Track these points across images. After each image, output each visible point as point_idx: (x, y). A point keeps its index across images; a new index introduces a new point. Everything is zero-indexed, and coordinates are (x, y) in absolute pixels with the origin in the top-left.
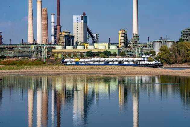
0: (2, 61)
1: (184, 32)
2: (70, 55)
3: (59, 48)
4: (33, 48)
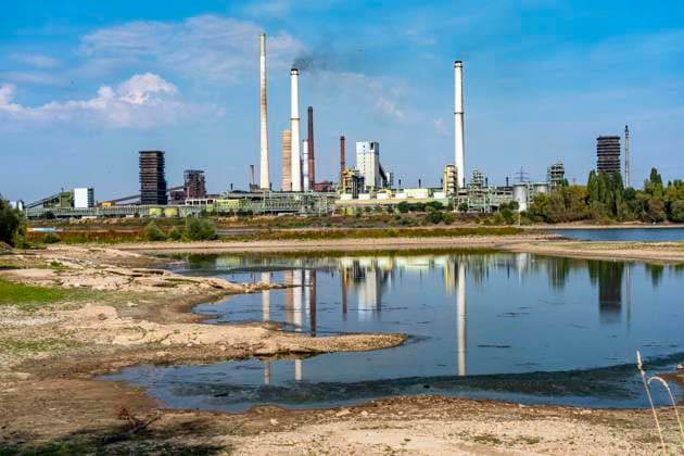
0: (250, 220)
1: (553, 168)
2: (368, 209)
3: (346, 198)
4: (297, 198)
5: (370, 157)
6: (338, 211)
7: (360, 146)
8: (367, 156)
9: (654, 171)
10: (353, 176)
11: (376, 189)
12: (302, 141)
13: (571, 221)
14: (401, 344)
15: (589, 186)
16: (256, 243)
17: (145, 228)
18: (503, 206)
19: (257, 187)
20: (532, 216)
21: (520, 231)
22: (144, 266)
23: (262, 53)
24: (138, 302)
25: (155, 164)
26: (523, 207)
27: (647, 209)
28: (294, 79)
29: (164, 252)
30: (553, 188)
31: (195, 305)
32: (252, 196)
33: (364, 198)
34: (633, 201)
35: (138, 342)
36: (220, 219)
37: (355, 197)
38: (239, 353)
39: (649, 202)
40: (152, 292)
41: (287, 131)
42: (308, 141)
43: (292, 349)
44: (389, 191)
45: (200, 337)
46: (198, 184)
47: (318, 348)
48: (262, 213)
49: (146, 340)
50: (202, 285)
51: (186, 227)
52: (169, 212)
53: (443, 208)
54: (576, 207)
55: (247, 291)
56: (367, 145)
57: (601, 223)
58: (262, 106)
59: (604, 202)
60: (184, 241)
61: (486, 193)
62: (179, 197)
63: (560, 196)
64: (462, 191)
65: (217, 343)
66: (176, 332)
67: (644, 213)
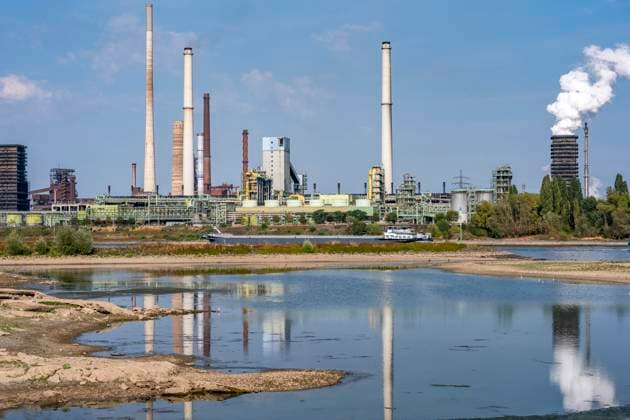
0: (131, 230)
1: (499, 172)
2: (276, 219)
3: (249, 204)
4: (189, 204)
5: (279, 156)
6: (239, 221)
7: (266, 142)
8: (276, 154)
9: (619, 177)
10: (259, 179)
11: (286, 194)
12: (195, 135)
13: (520, 236)
14: (339, 382)
15: (541, 195)
16: (142, 259)
17: (6, 240)
18: (440, 217)
19: (139, 190)
20: (474, 229)
21: (461, 247)
22: (8, 286)
23: (149, 27)
24: (9, 330)
25: (15, 160)
26: (463, 218)
27: (610, 222)
28: (188, 59)
29: (29, 269)
30: (499, 196)
31: (79, 334)
32: (135, 200)
33: (271, 205)
34: (594, 214)
35: (19, 379)
36: (95, 228)
37: (261, 204)
38: (144, 392)
39: (613, 214)
40: (24, 318)
41: (178, 123)
42: (204, 135)
43: (208, 388)
44: (302, 198)
45: (95, 373)
46: (68, 185)
47: (240, 387)
48: (146, 222)
49: (28, 376)
50: (86, 310)
51: (55, 239)
52: (32, 220)
53: (367, 218)
54: (526, 219)
55: (141, 317)
56: (276, 141)
57: (556, 239)
58: (148, 93)
59: (560, 213)
60: (54, 256)
61: (419, 201)
62: (43, 201)
63: (507, 205)
64: (389, 199)
65: (116, 381)
66: (66, 367)
67: (606, 227)
